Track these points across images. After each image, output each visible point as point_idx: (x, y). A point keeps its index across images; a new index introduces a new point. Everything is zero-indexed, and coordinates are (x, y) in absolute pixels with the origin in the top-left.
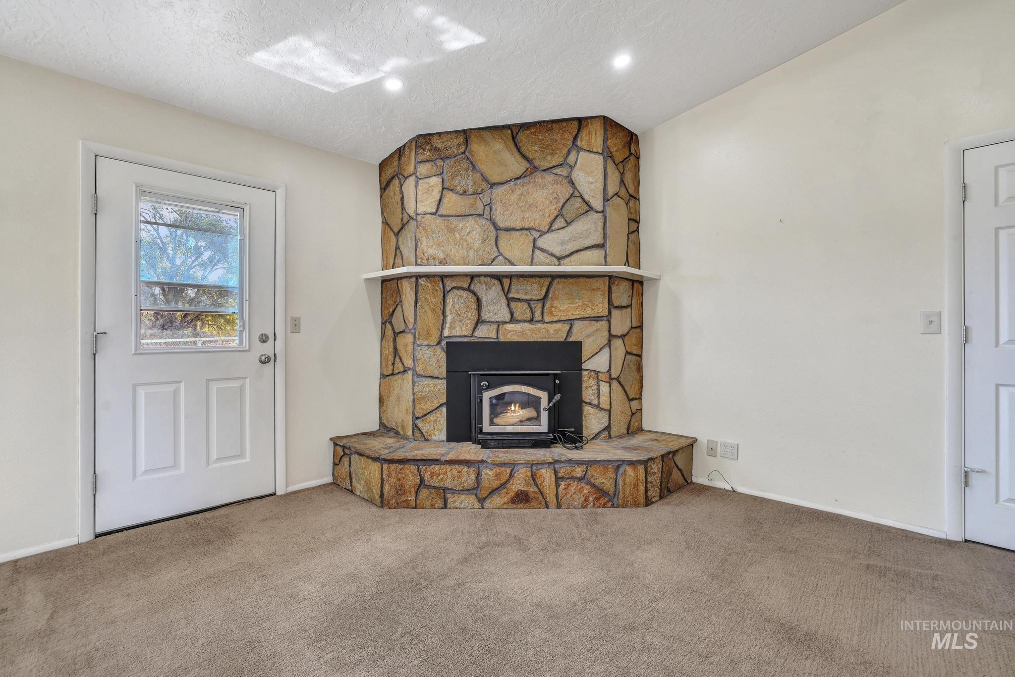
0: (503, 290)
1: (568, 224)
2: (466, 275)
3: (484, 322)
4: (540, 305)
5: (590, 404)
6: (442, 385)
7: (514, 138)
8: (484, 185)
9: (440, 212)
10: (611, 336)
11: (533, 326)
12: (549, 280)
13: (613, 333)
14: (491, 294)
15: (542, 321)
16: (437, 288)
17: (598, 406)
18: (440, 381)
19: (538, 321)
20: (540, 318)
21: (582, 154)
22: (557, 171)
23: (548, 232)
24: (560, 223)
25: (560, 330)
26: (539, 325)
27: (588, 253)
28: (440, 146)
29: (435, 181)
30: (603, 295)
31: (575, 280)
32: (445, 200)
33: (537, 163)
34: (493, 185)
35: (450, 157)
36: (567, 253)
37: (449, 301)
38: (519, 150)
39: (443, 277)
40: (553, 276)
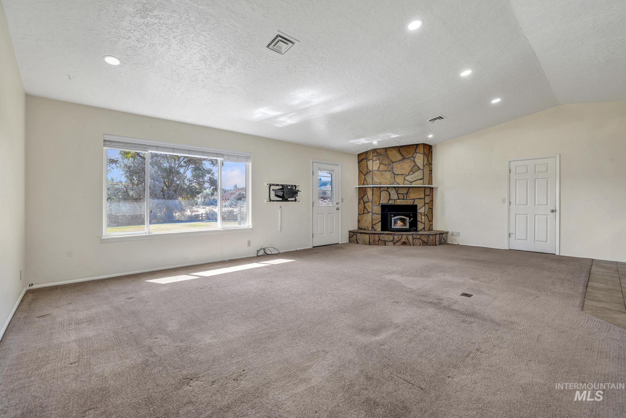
0: (396, 191)
1: (413, 173)
2: (386, 187)
3: (391, 199)
4: (406, 195)
5: (419, 221)
6: (380, 216)
7: (399, 150)
8: (391, 163)
9: (379, 170)
10: (425, 203)
11: (404, 201)
12: (408, 188)
13: (425, 202)
14: (393, 192)
15: (407, 199)
16: (378, 191)
17: (421, 222)
18: (379, 215)
19: (405, 199)
20: (406, 198)
21: (418, 154)
22: (411, 159)
23: (408, 175)
24: (411, 173)
25: (411, 202)
26: (406, 200)
27: (419, 181)
28: (379, 152)
29: (378, 161)
30: (423, 192)
31: (415, 188)
32: (381, 167)
33: (405, 157)
34: (393, 163)
35: (382, 155)
36: (413, 181)
37: (382, 194)
38: (400, 153)
39: (380, 187)
40: (409, 187)
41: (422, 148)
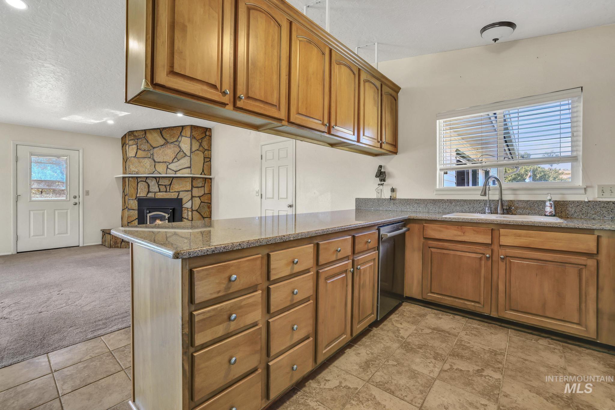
0: (157, 182)
1: (178, 160)
2: (145, 177)
3: (150, 192)
4: (169, 186)
5: (185, 218)
6: (136, 212)
7: (161, 133)
8: (151, 148)
9: (136, 156)
10: (192, 197)
11: (166, 193)
13: (193, 195)
14: (153, 183)
15: (169, 192)
16: (135, 181)
17: (187, 219)
18: (136, 211)
19: (168, 192)
20: (169, 191)
21: (183, 138)
22: (175, 143)
23: (172, 163)
24: (176, 160)
25: (175, 195)
26: (168, 193)
27: (185, 170)
28: (136, 135)
29: (135, 146)
30: (190, 183)
31: (180, 178)
32: (138, 153)
33: (168, 141)
34: (154, 148)
35: (140, 139)
36: (178, 170)
37: (139, 185)
38: (162, 136)
39: (137, 177)
40: (173, 177)
41: (189, 131)
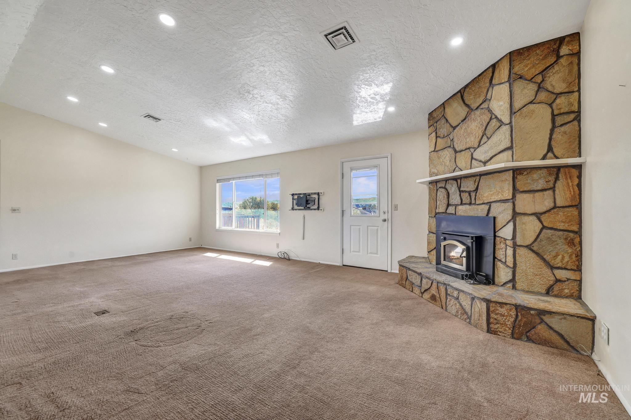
0: (458, 186)
1: (488, 138)
2: (444, 180)
3: (451, 205)
4: (474, 194)
5: (500, 261)
6: (434, 237)
7: (462, 97)
8: (451, 130)
9: (436, 149)
10: (515, 214)
11: (470, 207)
12: (478, 177)
13: (518, 210)
14: (453, 189)
15: (475, 204)
16: (434, 188)
17: (505, 263)
18: (434, 235)
19: (473, 204)
20: (474, 202)
21: (495, 88)
22: (482, 106)
23: (479, 146)
24: (485, 138)
25: (483, 209)
26: (473, 206)
27: (501, 155)
28: (435, 116)
29: (434, 135)
30: (509, 183)
31: (493, 175)
32: (437, 143)
33: (472, 106)
34: (454, 128)
35: (439, 120)
36: (488, 158)
37: (438, 194)
38: (464, 103)
39: (437, 182)
40: (481, 175)
41: (505, 67)
